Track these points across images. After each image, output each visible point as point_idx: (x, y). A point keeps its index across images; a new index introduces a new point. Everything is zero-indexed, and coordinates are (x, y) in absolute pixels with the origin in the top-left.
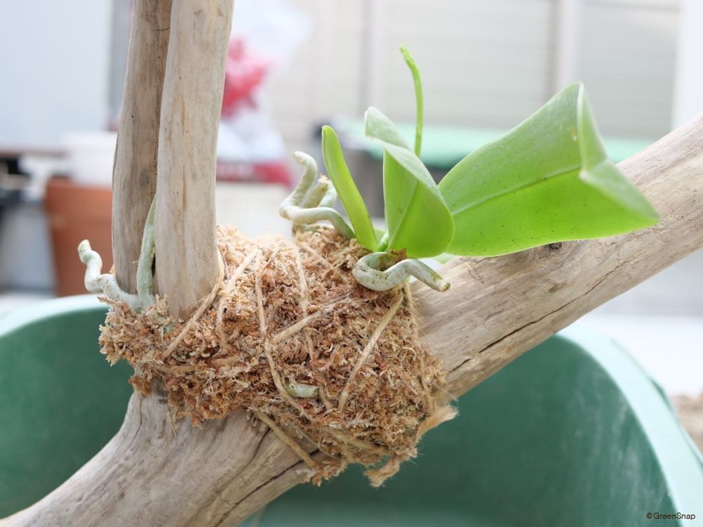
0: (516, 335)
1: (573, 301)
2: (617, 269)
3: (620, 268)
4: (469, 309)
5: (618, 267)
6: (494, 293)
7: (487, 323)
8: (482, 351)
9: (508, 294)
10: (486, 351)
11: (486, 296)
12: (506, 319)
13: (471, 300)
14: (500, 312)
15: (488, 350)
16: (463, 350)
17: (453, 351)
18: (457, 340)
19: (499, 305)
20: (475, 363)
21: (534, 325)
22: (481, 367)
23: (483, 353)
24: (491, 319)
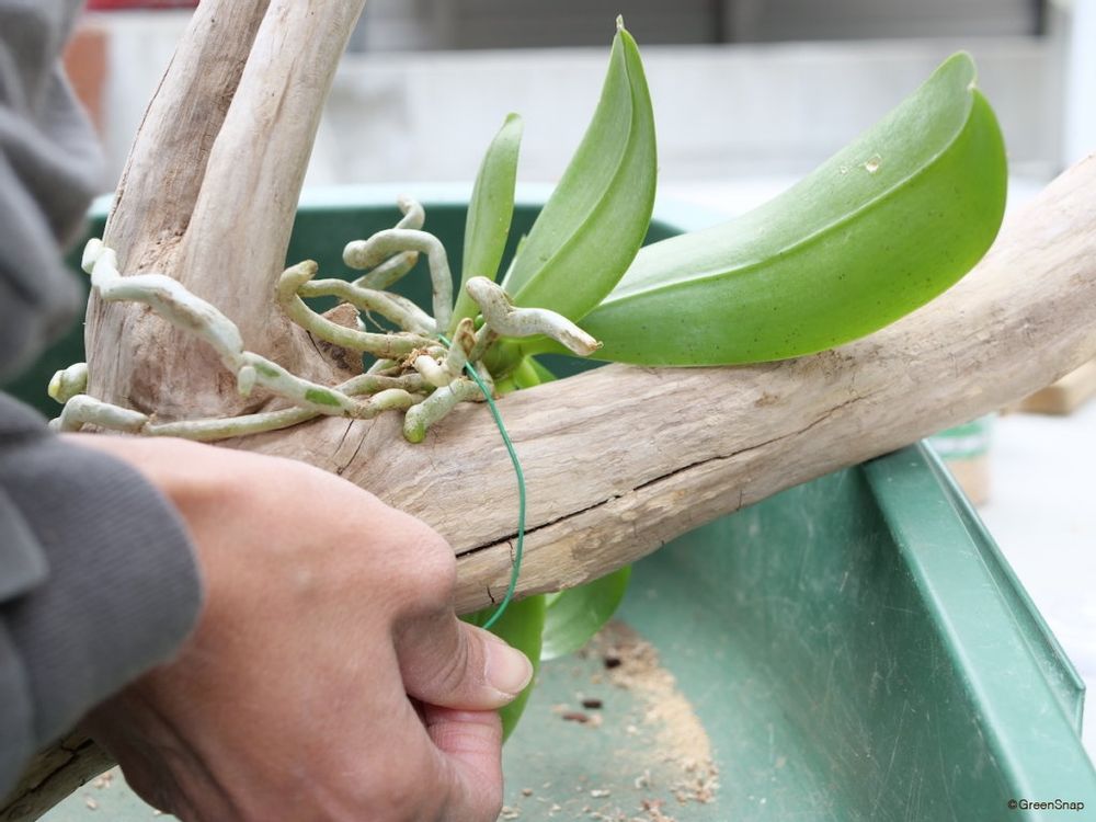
0: (693, 472)
1: (780, 438)
2: (847, 406)
3: (850, 404)
4: (635, 408)
5: (847, 402)
6: (675, 393)
7: (657, 436)
8: (639, 488)
9: (696, 398)
10: (645, 489)
11: (663, 395)
12: (686, 437)
13: (640, 398)
14: (679, 423)
15: (649, 488)
16: (614, 474)
17: (600, 472)
18: (608, 454)
19: (679, 412)
20: (624, 506)
21: (720, 461)
22: (632, 516)
23: (640, 491)
24: (665, 432)
